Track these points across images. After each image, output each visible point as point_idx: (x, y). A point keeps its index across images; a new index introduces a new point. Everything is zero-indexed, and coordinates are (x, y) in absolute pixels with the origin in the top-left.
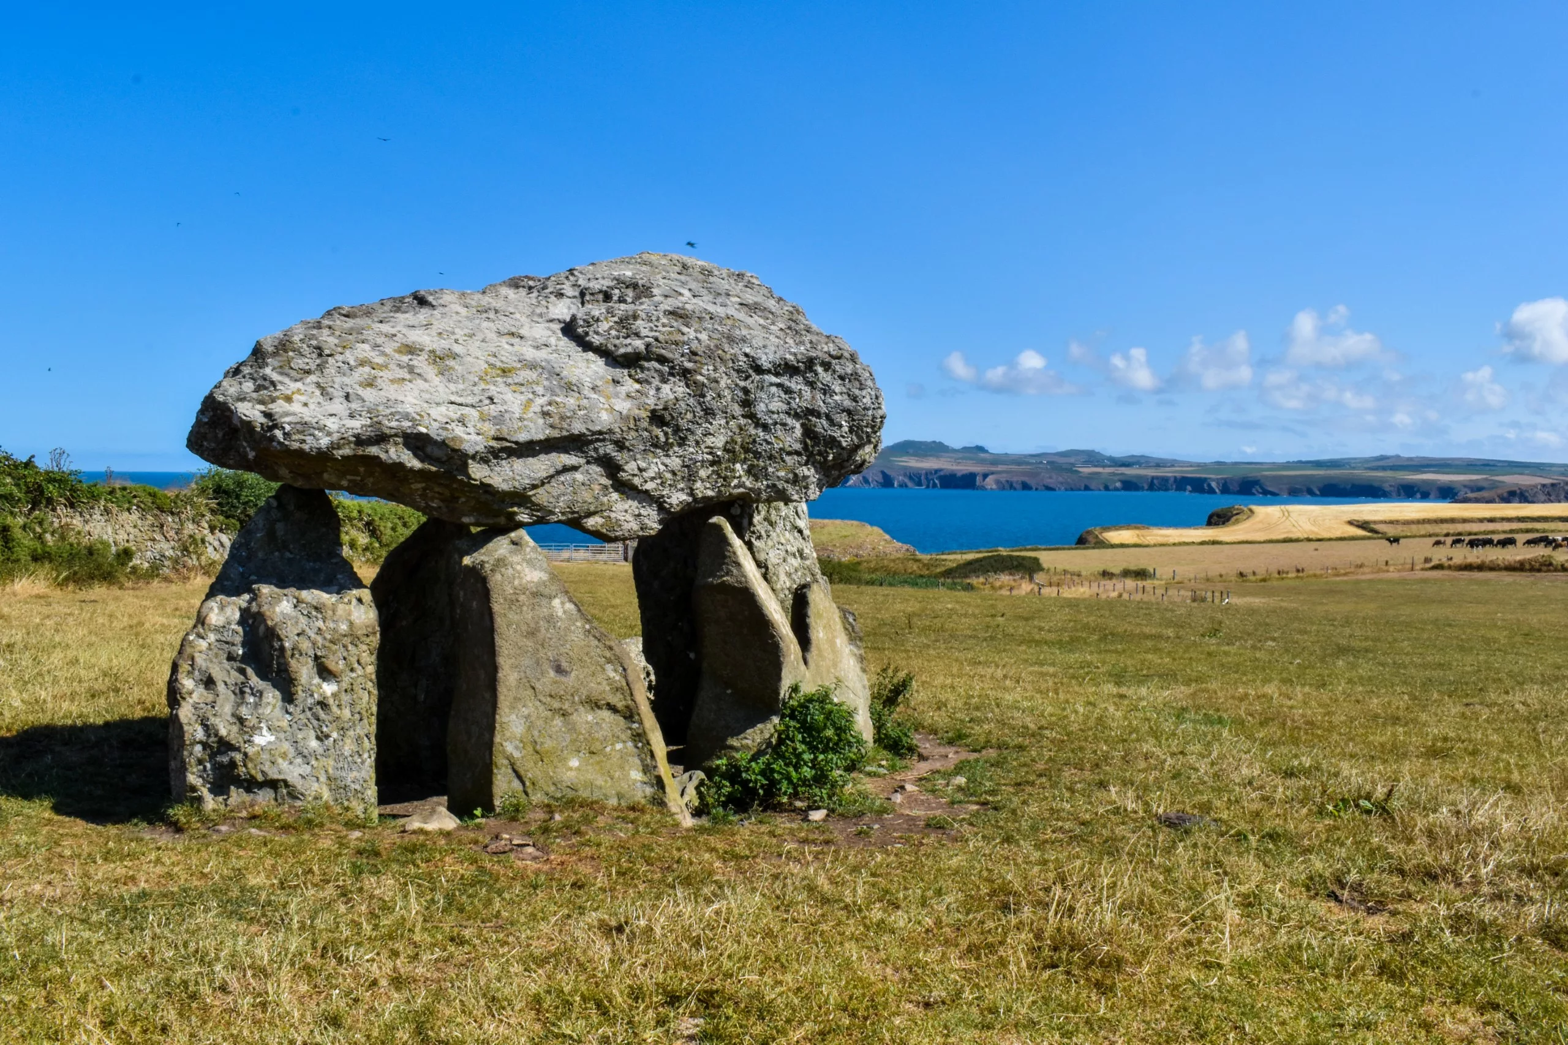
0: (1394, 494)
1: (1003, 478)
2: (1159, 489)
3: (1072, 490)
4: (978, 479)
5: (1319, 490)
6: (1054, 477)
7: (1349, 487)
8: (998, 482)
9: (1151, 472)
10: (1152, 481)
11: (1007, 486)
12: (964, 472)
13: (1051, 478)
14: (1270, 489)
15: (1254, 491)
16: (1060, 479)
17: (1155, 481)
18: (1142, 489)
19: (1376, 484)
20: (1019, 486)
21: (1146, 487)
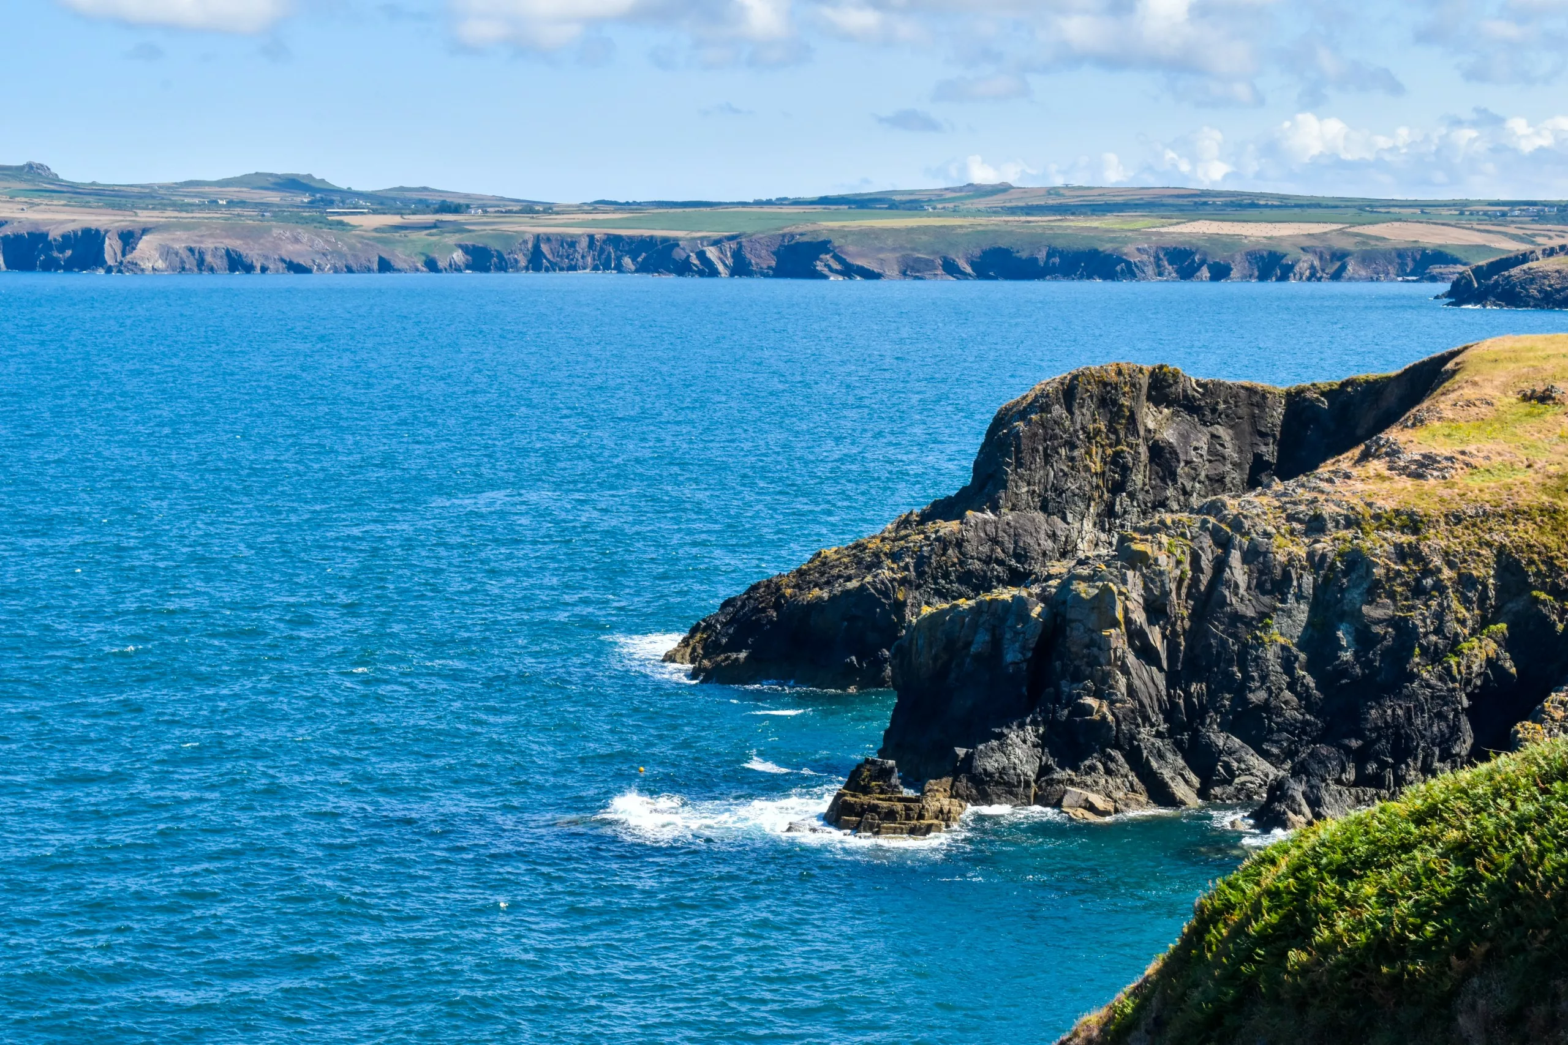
0: (1150, 270)
1: (180, 241)
2: (553, 267)
3: (350, 270)
4: (111, 248)
5: (973, 264)
6: (305, 237)
7: (1042, 256)
8: (167, 252)
9: (529, 228)
10: (537, 248)
11: (191, 262)
12: (69, 228)
13: (297, 240)
14: (859, 262)
15: (820, 266)
16: (320, 244)
17: (545, 248)
18: (515, 266)
19: (1107, 247)
20: (220, 263)
21: (523, 263)
